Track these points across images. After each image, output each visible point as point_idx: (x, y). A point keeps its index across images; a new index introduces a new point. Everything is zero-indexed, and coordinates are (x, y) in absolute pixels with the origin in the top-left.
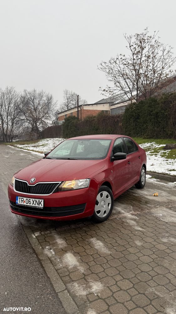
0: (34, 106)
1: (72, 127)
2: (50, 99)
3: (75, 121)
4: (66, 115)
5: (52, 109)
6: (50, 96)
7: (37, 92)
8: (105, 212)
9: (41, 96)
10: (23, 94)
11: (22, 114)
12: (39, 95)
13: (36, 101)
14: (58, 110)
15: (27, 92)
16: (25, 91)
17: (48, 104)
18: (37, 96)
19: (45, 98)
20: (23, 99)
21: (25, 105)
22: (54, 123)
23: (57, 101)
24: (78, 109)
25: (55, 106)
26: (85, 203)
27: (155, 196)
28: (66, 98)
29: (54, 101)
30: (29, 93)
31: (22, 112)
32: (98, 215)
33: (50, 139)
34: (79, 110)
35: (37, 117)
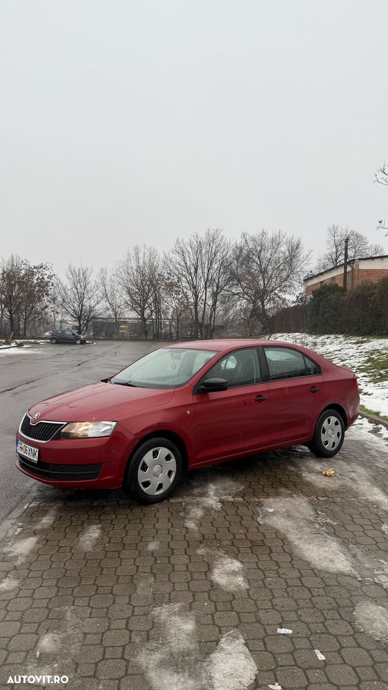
0: (260, 266)
1: (326, 310)
2: (294, 250)
3: (333, 296)
4: (322, 282)
5: (299, 269)
6: (295, 241)
7: (270, 236)
8: (160, 486)
9: (276, 243)
10: (239, 241)
11: (236, 282)
12: (272, 243)
13: (267, 255)
14: (311, 272)
15: (248, 238)
16: (244, 235)
17: (291, 260)
18: (268, 244)
19: (283, 248)
20: (238, 253)
21: (242, 264)
22: (301, 299)
23: (312, 251)
24: (346, 268)
25: (305, 262)
26: (101, 464)
27: (326, 475)
28: (332, 243)
29: (303, 252)
30: (253, 240)
31: (234, 278)
32: (145, 490)
33: (281, 335)
34: (348, 270)
35: (264, 287)
